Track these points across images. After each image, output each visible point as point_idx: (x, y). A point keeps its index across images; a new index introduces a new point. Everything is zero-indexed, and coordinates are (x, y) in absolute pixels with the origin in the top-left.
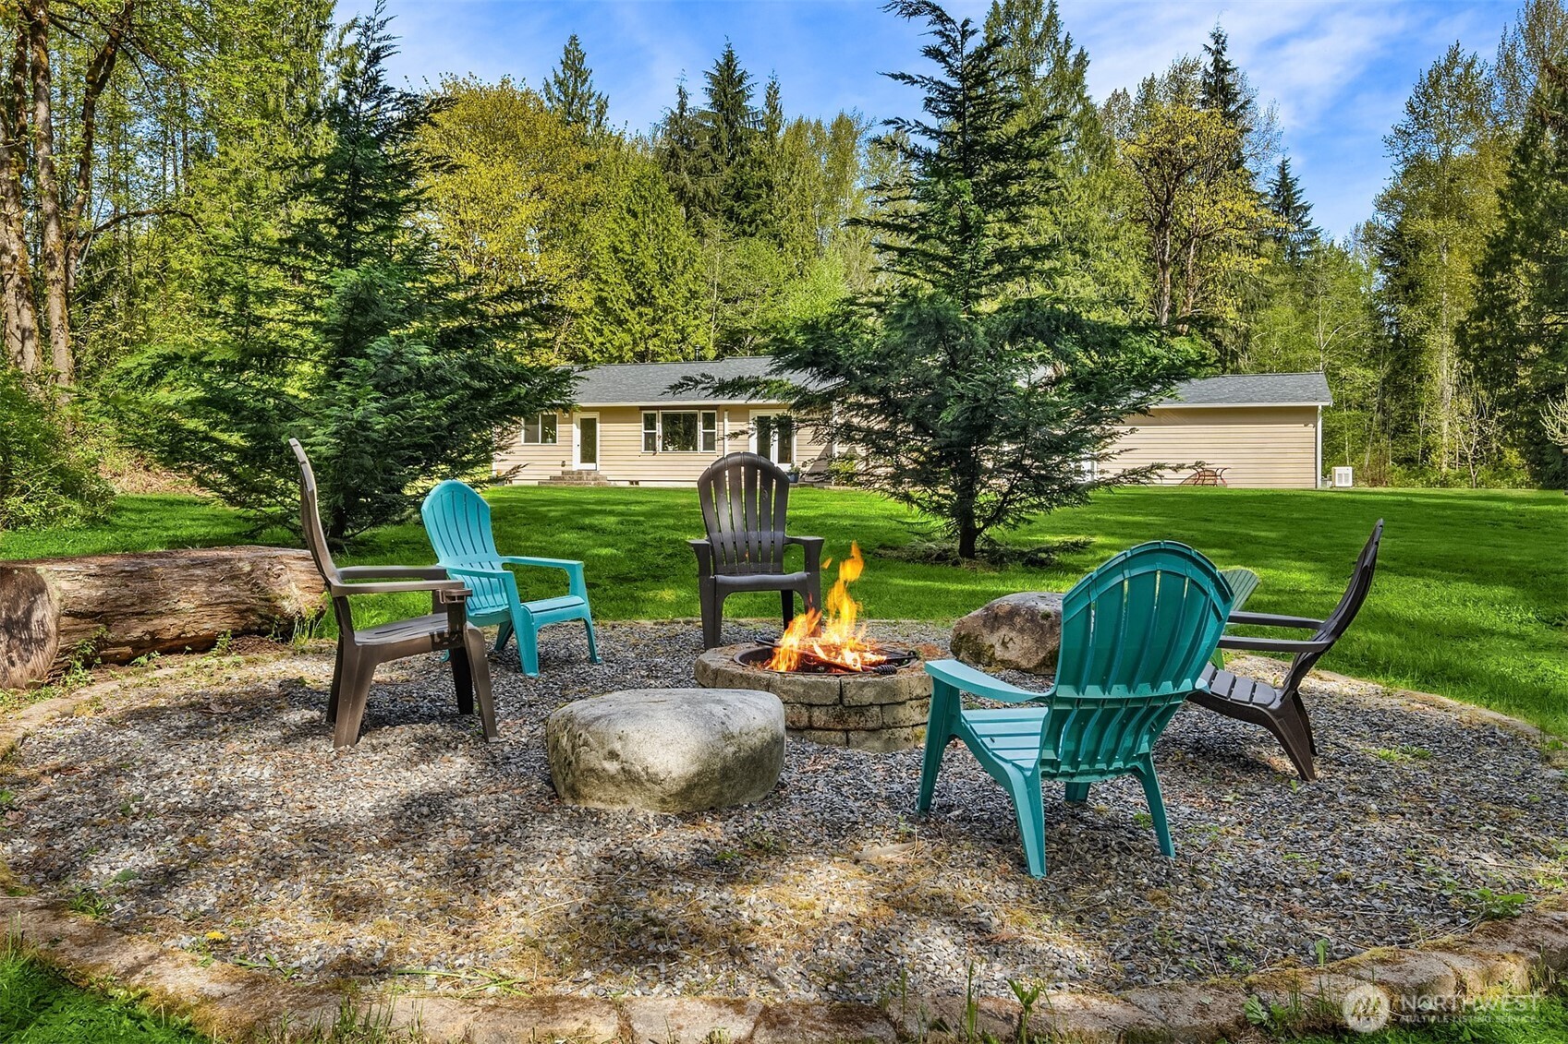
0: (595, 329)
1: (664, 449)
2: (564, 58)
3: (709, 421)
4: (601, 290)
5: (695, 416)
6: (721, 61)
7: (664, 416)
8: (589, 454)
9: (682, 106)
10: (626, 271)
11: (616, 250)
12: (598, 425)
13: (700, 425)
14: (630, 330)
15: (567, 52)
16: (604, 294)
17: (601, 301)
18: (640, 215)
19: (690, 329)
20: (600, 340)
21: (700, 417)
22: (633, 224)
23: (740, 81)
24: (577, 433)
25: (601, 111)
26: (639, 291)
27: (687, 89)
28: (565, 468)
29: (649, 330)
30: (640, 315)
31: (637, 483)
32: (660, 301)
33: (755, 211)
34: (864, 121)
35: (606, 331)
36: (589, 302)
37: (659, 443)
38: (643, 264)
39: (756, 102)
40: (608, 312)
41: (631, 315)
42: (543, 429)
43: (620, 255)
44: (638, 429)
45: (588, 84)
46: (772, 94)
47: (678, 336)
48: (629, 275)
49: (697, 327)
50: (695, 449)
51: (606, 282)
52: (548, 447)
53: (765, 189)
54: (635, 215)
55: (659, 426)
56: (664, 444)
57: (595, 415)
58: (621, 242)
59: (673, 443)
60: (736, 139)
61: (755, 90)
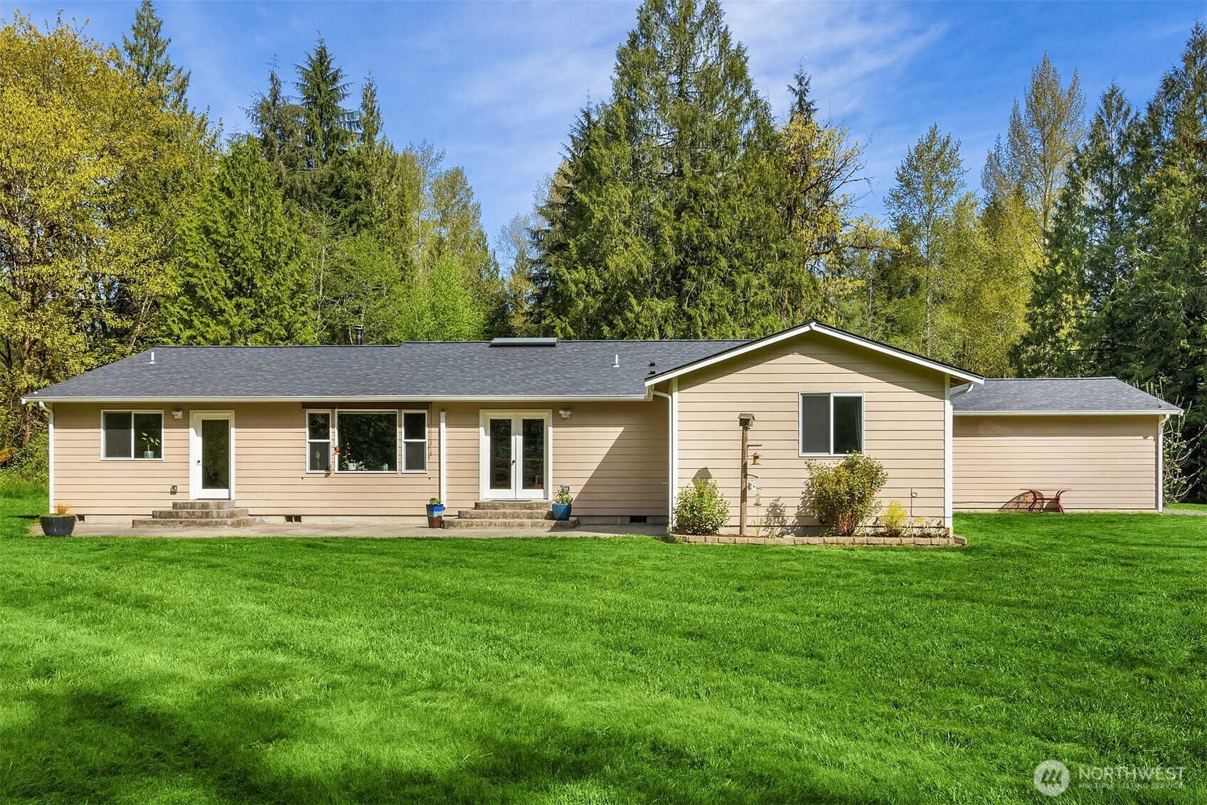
0: (182, 320)
1: (342, 467)
2: (135, 23)
3: (416, 427)
4: (191, 275)
5: (391, 420)
6: (314, 56)
7: (341, 417)
8: (215, 474)
9: (275, 95)
10: (221, 255)
11: (207, 232)
12: (233, 432)
13: (401, 432)
14: (227, 322)
15: (140, 18)
16: (194, 280)
17: (189, 289)
18: (237, 194)
19: (298, 325)
20: (189, 333)
21: (401, 420)
22: (228, 203)
23: (335, 79)
24: (195, 442)
25: (181, 89)
26: (238, 279)
27: (280, 76)
28: (179, 498)
29: (250, 324)
30: (238, 306)
31: (298, 518)
32: (264, 291)
33: (356, 211)
34: (435, 151)
35: (196, 322)
36: (174, 289)
37: (334, 459)
38: (242, 248)
39: (350, 103)
40: (199, 302)
41: (229, 306)
42: (138, 437)
43: (214, 236)
44: (299, 438)
45: (164, 56)
46: (369, 95)
47: (283, 332)
48: (225, 260)
49: (304, 323)
50: (393, 467)
51: (197, 266)
52: (148, 463)
53: (364, 190)
54: (230, 194)
55: (334, 433)
56: (341, 461)
57: (228, 415)
58: (215, 222)
59: (356, 457)
60: (331, 137)
61: (349, 89)
